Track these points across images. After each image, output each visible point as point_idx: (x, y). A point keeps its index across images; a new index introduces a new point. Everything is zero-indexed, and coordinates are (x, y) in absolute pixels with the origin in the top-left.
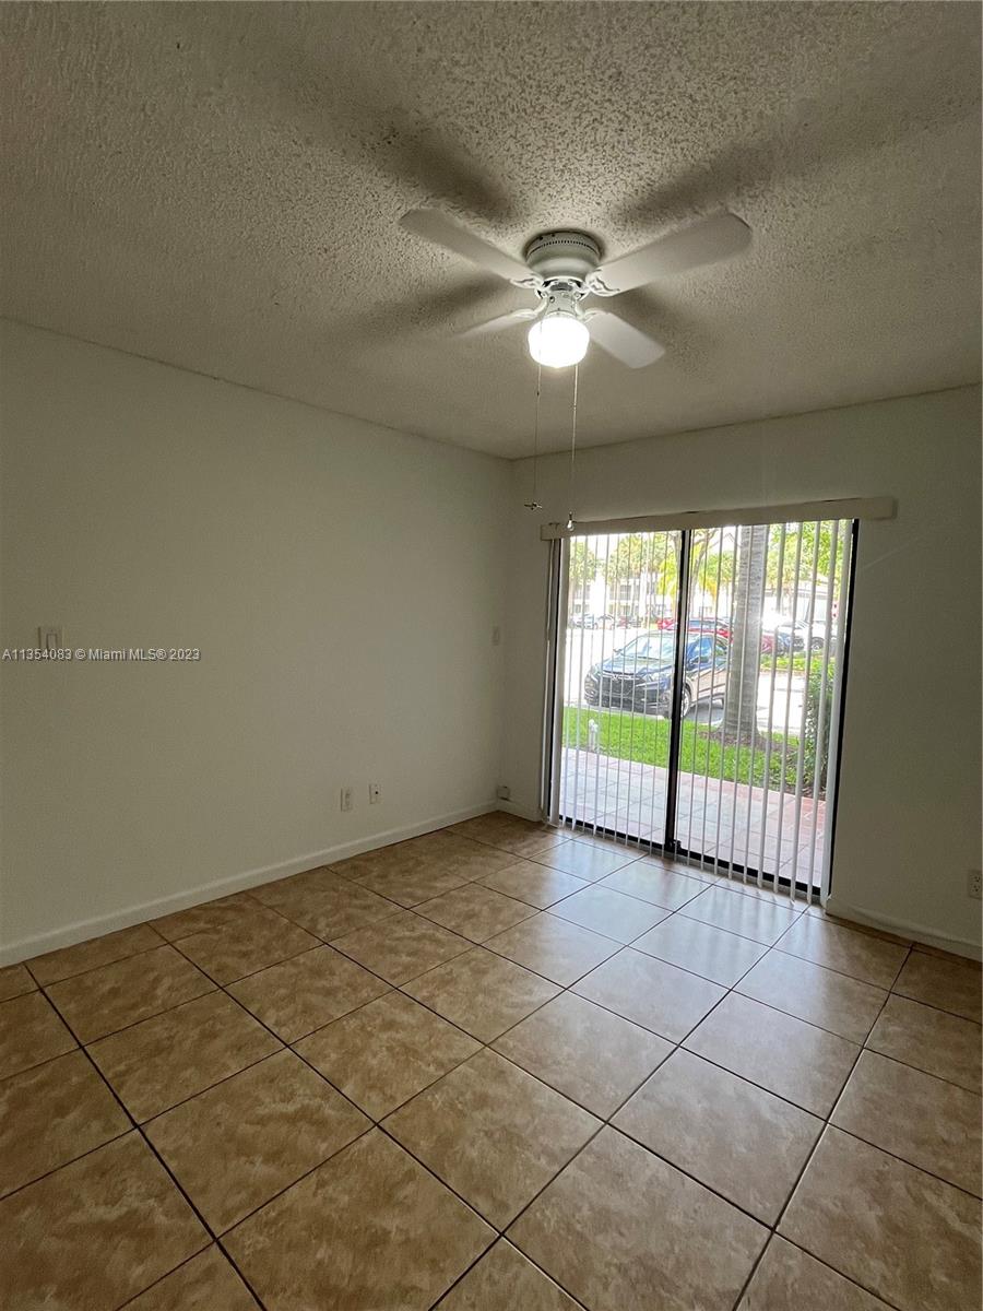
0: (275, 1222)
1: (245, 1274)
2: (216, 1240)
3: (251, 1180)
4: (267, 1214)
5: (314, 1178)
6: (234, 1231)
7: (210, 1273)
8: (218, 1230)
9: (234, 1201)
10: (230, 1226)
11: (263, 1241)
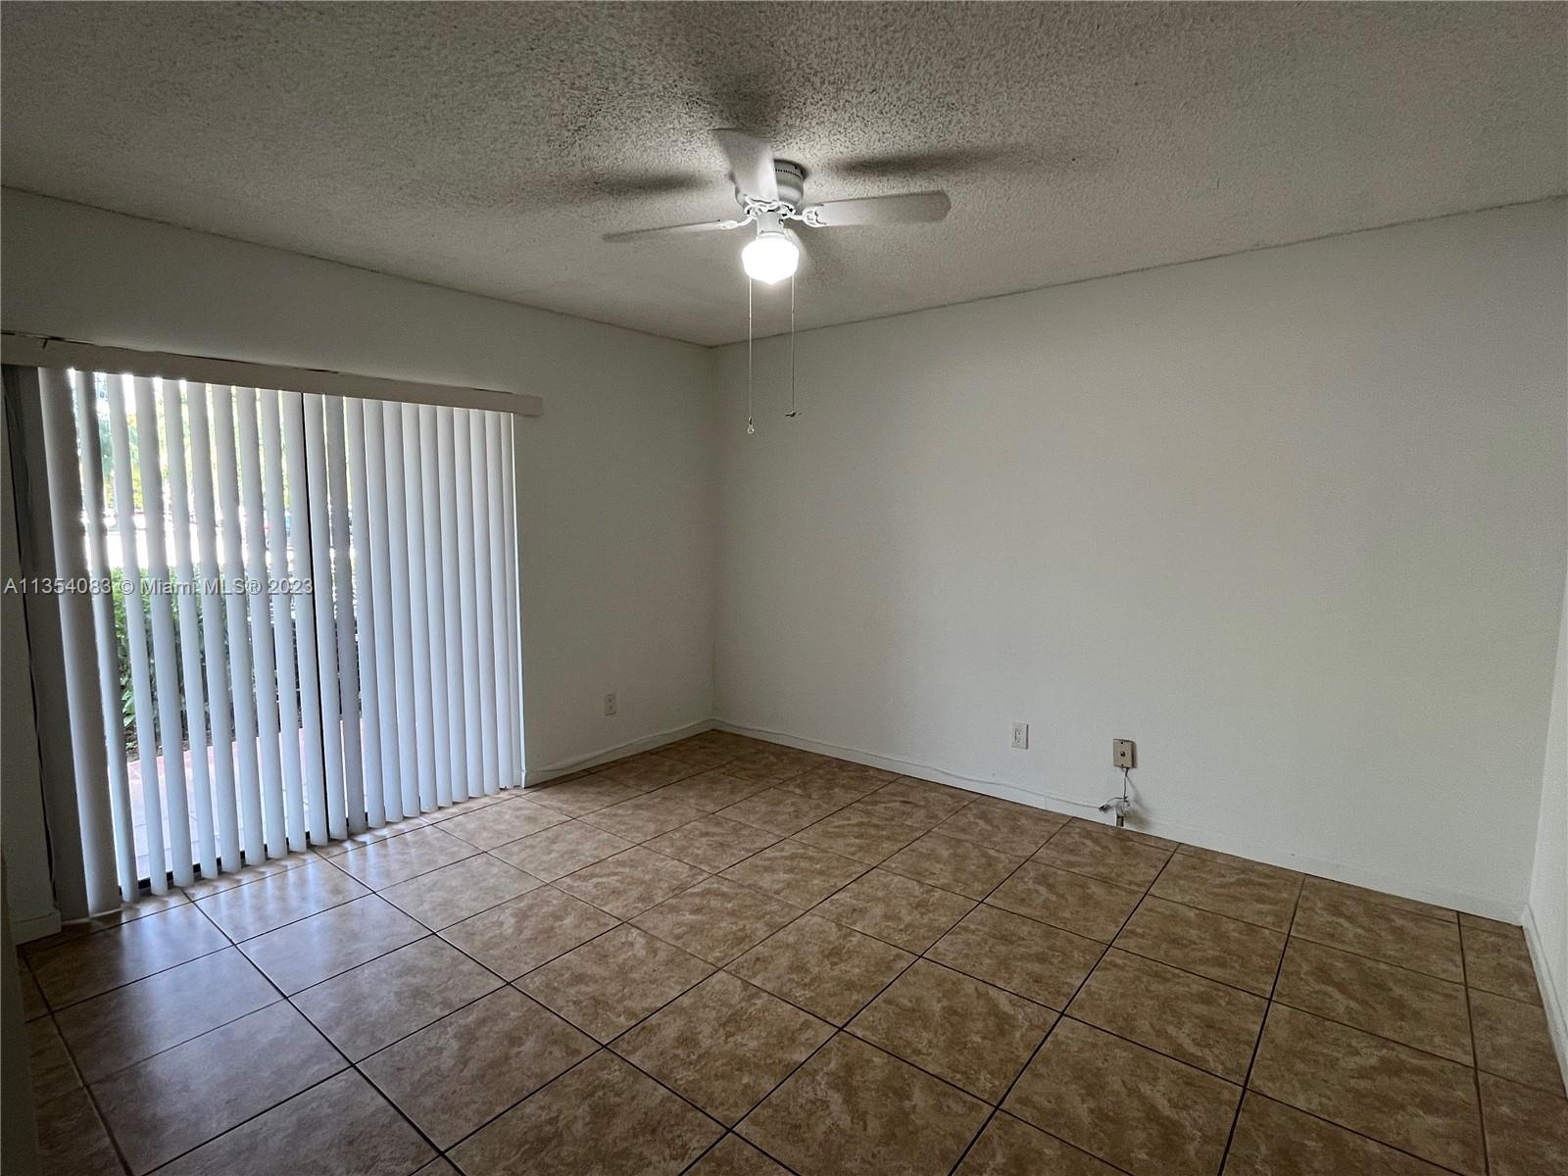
0: (964, 1073)
1: (1012, 1079)
2: (997, 1108)
3: (931, 1102)
4: (959, 1080)
5: (913, 1058)
6: (985, 1098)
7: (1025, 1101)
8: (987, 1110)
9: (958, 1108)
10: (980, 1102)
11: (983, 1076)
